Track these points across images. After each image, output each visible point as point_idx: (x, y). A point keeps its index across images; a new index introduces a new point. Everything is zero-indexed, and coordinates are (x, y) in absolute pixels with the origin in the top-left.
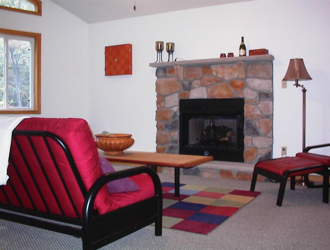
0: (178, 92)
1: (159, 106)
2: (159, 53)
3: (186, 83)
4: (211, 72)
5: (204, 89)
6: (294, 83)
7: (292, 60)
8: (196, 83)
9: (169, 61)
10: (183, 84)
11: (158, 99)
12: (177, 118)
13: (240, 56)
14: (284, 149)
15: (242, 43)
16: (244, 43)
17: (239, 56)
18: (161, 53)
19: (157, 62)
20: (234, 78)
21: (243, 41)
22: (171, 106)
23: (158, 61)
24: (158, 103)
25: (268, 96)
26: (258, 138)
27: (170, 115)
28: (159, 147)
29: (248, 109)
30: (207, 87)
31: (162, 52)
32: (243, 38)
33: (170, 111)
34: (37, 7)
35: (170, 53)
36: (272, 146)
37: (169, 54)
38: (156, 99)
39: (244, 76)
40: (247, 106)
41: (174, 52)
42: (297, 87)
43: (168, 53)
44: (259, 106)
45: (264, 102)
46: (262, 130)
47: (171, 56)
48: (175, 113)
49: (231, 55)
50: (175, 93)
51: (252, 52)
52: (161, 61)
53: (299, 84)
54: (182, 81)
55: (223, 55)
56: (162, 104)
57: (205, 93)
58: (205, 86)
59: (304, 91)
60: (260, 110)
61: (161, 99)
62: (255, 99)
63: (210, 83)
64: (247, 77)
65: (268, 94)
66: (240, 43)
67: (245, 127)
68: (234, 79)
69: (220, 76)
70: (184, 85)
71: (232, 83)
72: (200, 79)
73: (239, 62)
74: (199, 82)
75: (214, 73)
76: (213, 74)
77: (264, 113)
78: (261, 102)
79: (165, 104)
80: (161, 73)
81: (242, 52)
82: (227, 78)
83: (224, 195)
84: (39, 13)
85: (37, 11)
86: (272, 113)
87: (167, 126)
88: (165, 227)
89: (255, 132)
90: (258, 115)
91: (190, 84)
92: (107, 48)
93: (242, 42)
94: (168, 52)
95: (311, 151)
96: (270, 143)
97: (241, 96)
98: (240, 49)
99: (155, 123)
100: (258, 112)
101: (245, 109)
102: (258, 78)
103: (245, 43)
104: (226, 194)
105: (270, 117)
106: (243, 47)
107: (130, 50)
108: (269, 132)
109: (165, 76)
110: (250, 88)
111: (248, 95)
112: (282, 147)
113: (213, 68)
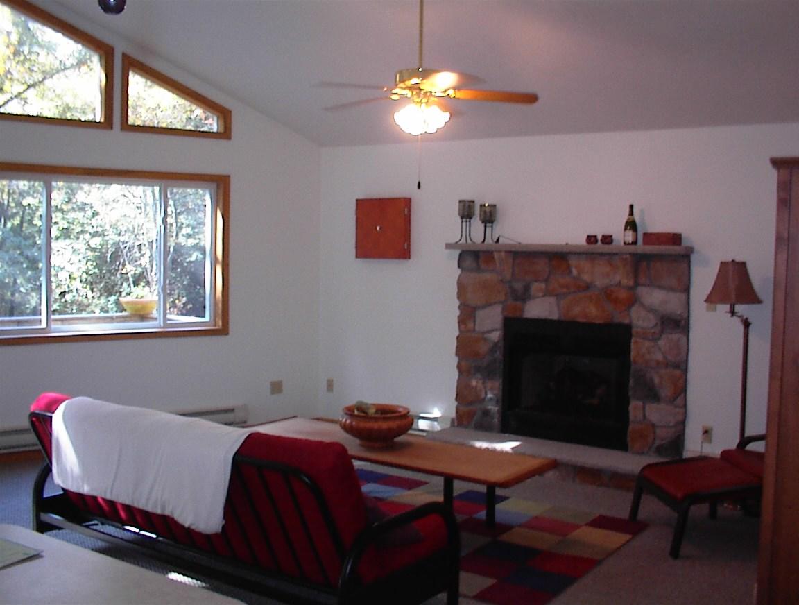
0: (501, 302)
1: (463, 326)
2: (464, 224)
3: (518, 286)
4: (569, 268)
5: (552, 300)
6: (727, 307)
7: (723, 264)
8: (536, 287)
9: (484, 241)
10: (511, 287)
11: (461, 313)
12: (499, 355)
13: (625, 243)
14: (706, 432)
15: (631, 217)
16: (633, 218)
17: (622, 244)
18: (468, 223)
19: (461, 242)
20: (612, 283)
21: (631, 213)
22: (485, 329)
23: (463, 241)
24: (461, 321)
25: (679, 324)
26: (655, 405)
27: (484, 348)
28: (462, 408)
29: (639, 349)
30: (558, 296)
31: (472, 221)
32: (631, 207)
33: (485, 340)
34: (222, 123)
35: (488, 225)
36: (683, 423)
37: (485, 227)
38: (458, 313)
39: (631, 283)
40: (636, 342)
41: (495, 223)
42: (732, 316)
43: (483, 225)
44: (661, 343)
45: (670, 336)
46: (666, 392)
47: (488, 230)
48: (496, 344)
49: (607, 239)
50: (495, 303)
51: (650, 238)
52: (469, 241)
53: (736, 310)
54: (510, 282)
55: (591, 239)
56: (470, 325)
57: (555, 309)
58: (556, 295)
59: (747, 324)
60: (662, 353)
61: (467, 314)
62: (653, 327)
63: (565, 290)
64: (637, 284)
65: (680, 321)
66: (625, 217)
67: (631, 382)
68: (612, 285)
69: (586, 277)
70: (513, 291)
71: (608, 294)
72: (546, 281)
73: (624, 257)
74: (543, 286)
75: (575, 272)
76: (570, 272)
77: (670, 358)
78: (664, 336)
79: (475, 325)
80: (469, 262)
81: (630, 237)
82: (600, 282)
83: (578, 527)
84: (225, 133)
85: (221, 130)
86: (685, 358)
87: (478, 369)
88: (465, 596)
89: (652, 395)
90: (658, 363)
91: (527, 288)
92: (360, 203)
93: (629, 215)
94: (483, 222)
95: (751, 447)
96: (680, 418)
97: (626, 321)
98: (625, 229)
99: (455, 360)
100: (659, 357)
101: (632, 346)
102: (660, 287)
103: (637, 217)
104: (581, 526)
105: (681, 366)
106: (631, 225)
107: (406, 210)
108: (679, 395)
109: (478, 269)
110: (642, 305)
111: (640, 319)
112: (703, 428)
113: (573, 261)
